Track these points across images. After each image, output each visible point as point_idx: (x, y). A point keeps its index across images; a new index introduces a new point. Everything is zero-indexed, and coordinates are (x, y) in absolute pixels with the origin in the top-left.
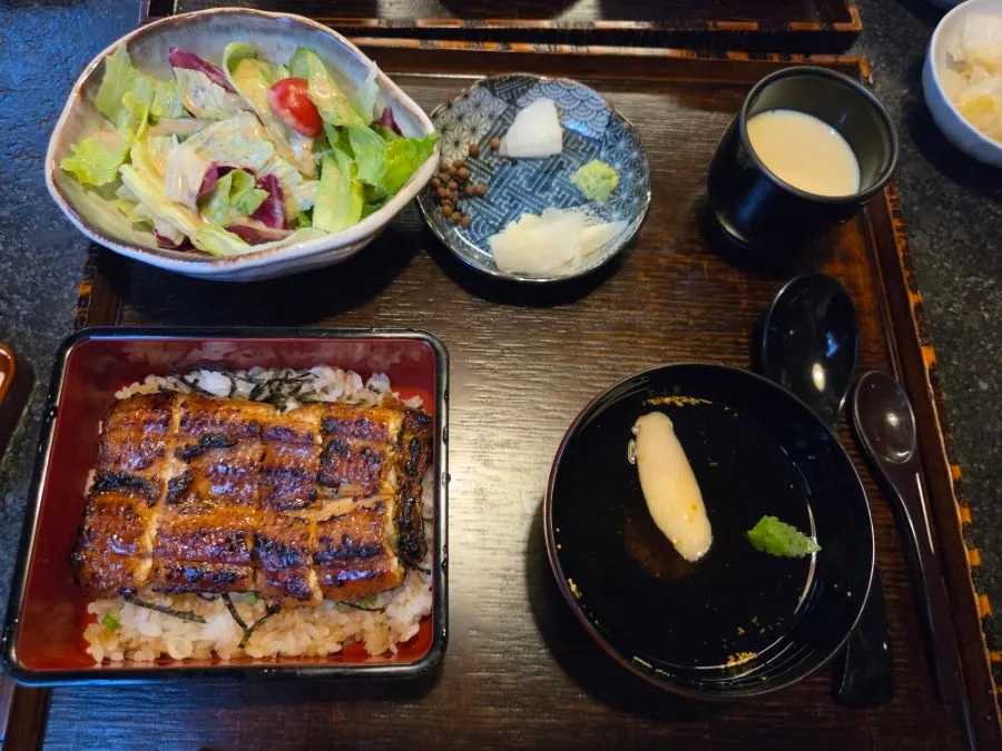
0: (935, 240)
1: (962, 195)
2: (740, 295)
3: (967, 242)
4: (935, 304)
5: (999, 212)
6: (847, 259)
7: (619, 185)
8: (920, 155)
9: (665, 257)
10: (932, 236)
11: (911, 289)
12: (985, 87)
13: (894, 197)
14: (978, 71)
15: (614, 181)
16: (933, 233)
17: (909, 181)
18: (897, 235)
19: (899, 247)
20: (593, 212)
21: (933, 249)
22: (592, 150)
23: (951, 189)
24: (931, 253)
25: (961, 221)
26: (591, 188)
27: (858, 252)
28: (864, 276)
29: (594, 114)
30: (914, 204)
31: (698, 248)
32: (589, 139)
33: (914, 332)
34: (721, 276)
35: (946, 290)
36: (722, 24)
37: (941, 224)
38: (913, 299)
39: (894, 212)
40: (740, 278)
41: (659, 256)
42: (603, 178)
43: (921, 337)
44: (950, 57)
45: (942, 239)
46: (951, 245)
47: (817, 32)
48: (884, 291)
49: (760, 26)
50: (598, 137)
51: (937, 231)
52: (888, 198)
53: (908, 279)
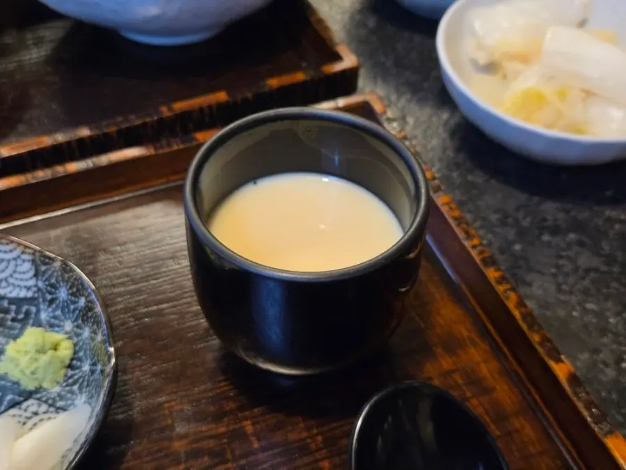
0: (561, 279)
1: (567, 212)
2: (318, 456)
3: (604, 268)
4: (601, 366)
5: (623, 217)
6: (453, 345)
7: (75, 353)
8: (493, 181)
9: (182, 437)
10: (555, 275)
11: (551, 357)
12: (528, 80)
13: (476, 242)
14: (510, 66)
15: (66, 351)
16: (553, 270)
17: (494, 217)
18: (500, 289)
19: (511, 305)
20: (44, 407)
21: (564, 292)
22: (27, 314)
23: (551, 209)
24: (562, 297)
25: (581, 244)
26: (28, 372)
27: (464, 330)
28: (486, 361)
29: (13, 263)
30: (513, 243)
31: (231, 405)
32: (18, 302)
33: (585, 421)
34: (278, 437)
35: (605, 340)
36: (180, 106)
37: (560, 257)
38: (561, 370)
39: (484, 261)
40: (308, 429)
41: (170, 439)
42: (41, 351)
43: (596, 423)
44: (475, 63)
45: (567, 275)
46: (583, 278)
47: (304, 83)
48: (521, 373)
49: (229, 94)
50: (30, 294)
51: (558, 267)
52: (467, 244)
53: (541, 344)
